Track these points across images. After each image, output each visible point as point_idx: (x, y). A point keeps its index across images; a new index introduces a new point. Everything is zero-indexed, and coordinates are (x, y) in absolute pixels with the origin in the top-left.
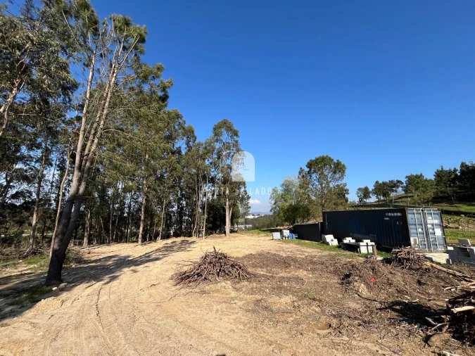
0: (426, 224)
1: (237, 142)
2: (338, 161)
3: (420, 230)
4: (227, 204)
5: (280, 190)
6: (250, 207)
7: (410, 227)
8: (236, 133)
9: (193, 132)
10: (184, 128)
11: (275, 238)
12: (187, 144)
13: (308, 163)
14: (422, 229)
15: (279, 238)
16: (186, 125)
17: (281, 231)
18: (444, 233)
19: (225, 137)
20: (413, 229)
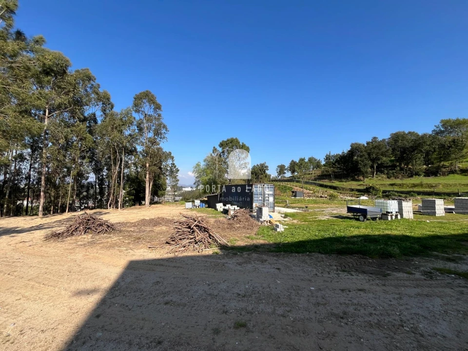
0: (264, 194)
1: (159, 115)
2: (243, 143)
3: (260, 198)
4: (147, 176)
5: (203, 165)
6: (178, 180)
7: (254, 196)
8: (158, 107)
9: (108, 99)
10: (97, 94)
11: (187, 207)
12: (104, 111)
13: (221, 143)
14: (262, 197)
15: (191, 207)
16: (101, 90)
17: (193, 202)
18: (274, 201)
19: (147, 109)
20: (256, 197)
